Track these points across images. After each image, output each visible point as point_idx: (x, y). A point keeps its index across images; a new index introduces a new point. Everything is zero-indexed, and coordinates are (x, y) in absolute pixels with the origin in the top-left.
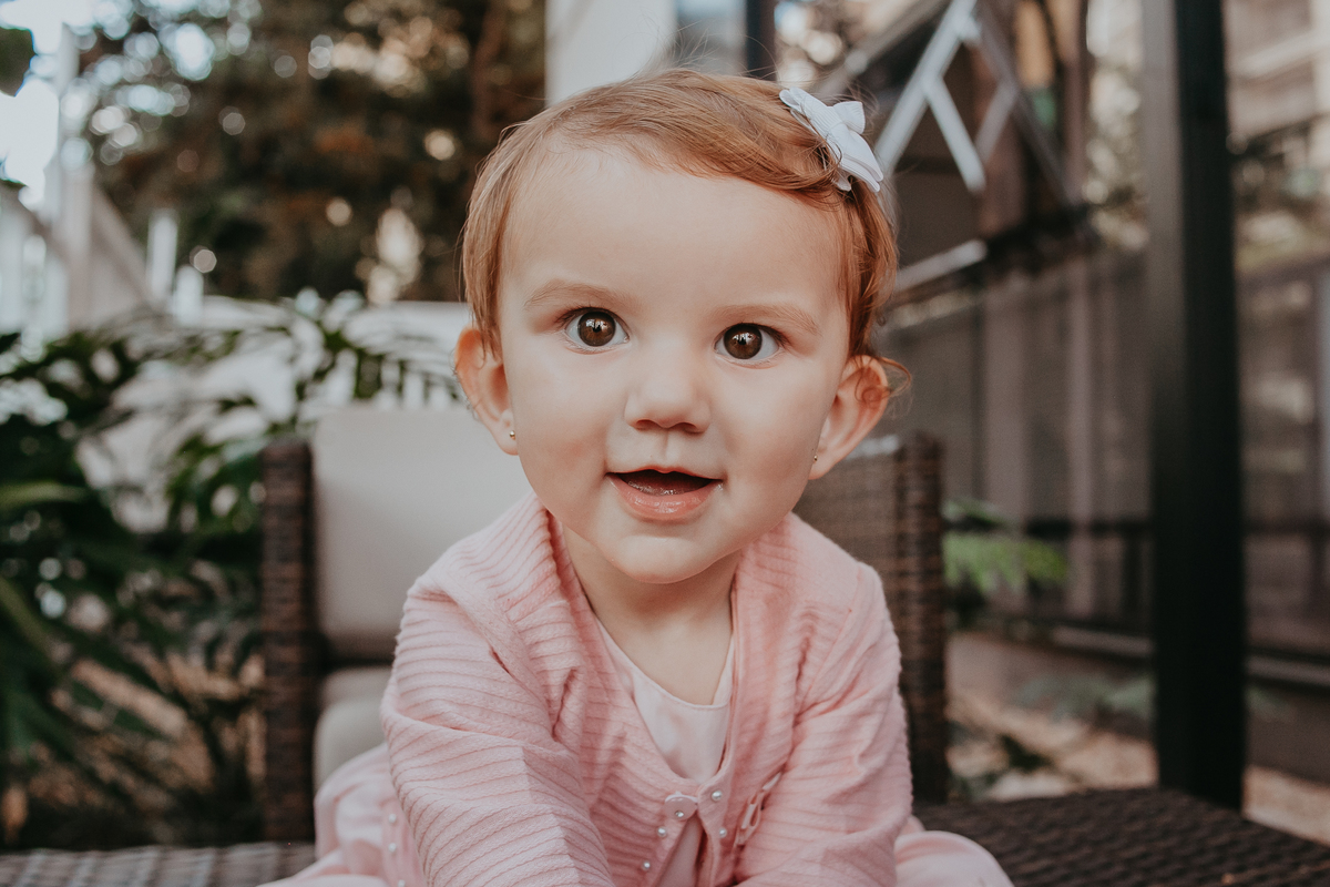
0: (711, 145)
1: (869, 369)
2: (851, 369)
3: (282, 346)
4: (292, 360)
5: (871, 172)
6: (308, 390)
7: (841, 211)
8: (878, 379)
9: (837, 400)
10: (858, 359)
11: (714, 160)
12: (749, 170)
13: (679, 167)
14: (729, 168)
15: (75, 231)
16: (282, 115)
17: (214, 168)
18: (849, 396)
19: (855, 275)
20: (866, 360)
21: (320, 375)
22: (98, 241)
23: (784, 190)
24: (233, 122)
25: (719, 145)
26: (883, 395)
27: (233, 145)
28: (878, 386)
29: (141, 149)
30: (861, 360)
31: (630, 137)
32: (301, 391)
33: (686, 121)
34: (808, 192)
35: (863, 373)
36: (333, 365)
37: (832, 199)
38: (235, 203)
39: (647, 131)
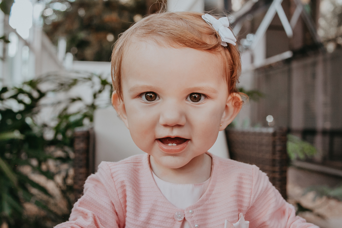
0: (180, 38)
1: (236, 97)
2: (230, 97)
3: (89, 83)
4: (92, 87)
5: (232, 40)
6: (97, 96)
7: (223, 52)
8: (239, 100)
9: (226, 106)
10: (232, 94)
11: (181, 42)
12: (192, 45)
13: (170, 46)
14: (185, 44)
15: (37, 44)
16: (95, 11)
17: (76, 25)
18: (230, 105)
19: (228, 71)
20: (234, 94)
21: (100, 91)
22: (43, 47)
23: (204, 50)
24: (82, 12)
25: (182, 37)
26: (241, 104)
27: (81, 19)
28: (239, 101)
29: (56, 20)
30: (233, 94)
31: (155, 37)
32: (95, 96)
33: (172, 31)
34: (212, 49)
35: (234, 98)
36: (104, 89)
37: (221, 49)
38: (82, 35)
39: (160, 35)
